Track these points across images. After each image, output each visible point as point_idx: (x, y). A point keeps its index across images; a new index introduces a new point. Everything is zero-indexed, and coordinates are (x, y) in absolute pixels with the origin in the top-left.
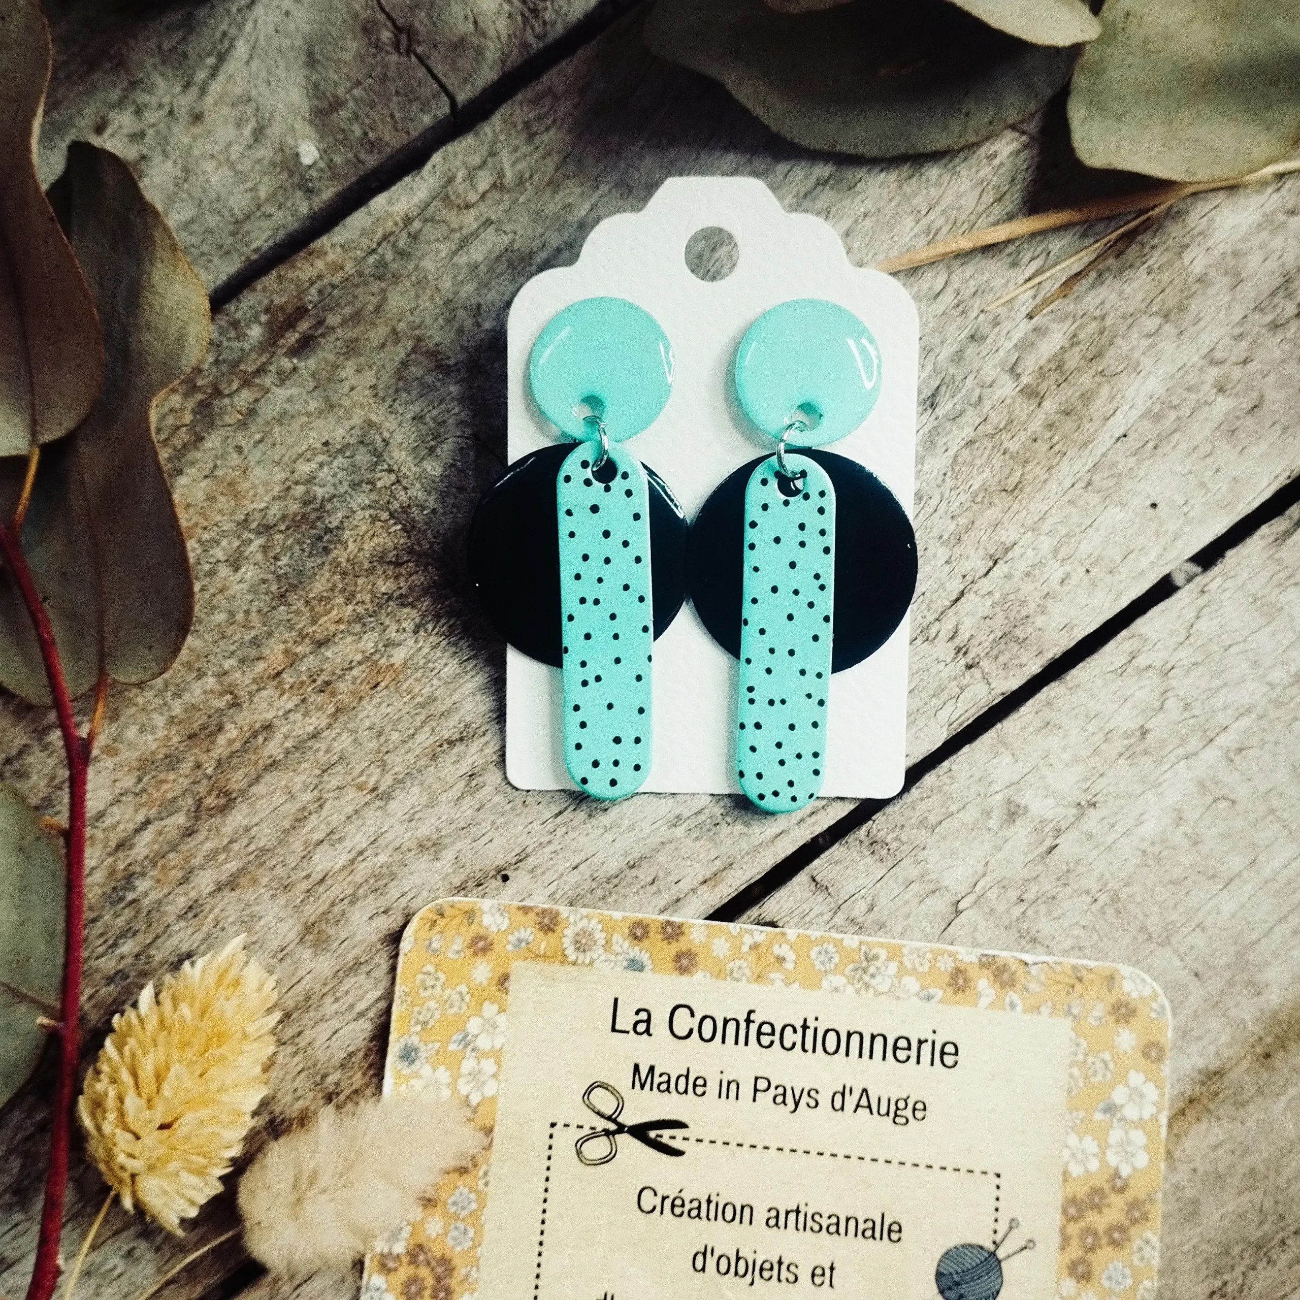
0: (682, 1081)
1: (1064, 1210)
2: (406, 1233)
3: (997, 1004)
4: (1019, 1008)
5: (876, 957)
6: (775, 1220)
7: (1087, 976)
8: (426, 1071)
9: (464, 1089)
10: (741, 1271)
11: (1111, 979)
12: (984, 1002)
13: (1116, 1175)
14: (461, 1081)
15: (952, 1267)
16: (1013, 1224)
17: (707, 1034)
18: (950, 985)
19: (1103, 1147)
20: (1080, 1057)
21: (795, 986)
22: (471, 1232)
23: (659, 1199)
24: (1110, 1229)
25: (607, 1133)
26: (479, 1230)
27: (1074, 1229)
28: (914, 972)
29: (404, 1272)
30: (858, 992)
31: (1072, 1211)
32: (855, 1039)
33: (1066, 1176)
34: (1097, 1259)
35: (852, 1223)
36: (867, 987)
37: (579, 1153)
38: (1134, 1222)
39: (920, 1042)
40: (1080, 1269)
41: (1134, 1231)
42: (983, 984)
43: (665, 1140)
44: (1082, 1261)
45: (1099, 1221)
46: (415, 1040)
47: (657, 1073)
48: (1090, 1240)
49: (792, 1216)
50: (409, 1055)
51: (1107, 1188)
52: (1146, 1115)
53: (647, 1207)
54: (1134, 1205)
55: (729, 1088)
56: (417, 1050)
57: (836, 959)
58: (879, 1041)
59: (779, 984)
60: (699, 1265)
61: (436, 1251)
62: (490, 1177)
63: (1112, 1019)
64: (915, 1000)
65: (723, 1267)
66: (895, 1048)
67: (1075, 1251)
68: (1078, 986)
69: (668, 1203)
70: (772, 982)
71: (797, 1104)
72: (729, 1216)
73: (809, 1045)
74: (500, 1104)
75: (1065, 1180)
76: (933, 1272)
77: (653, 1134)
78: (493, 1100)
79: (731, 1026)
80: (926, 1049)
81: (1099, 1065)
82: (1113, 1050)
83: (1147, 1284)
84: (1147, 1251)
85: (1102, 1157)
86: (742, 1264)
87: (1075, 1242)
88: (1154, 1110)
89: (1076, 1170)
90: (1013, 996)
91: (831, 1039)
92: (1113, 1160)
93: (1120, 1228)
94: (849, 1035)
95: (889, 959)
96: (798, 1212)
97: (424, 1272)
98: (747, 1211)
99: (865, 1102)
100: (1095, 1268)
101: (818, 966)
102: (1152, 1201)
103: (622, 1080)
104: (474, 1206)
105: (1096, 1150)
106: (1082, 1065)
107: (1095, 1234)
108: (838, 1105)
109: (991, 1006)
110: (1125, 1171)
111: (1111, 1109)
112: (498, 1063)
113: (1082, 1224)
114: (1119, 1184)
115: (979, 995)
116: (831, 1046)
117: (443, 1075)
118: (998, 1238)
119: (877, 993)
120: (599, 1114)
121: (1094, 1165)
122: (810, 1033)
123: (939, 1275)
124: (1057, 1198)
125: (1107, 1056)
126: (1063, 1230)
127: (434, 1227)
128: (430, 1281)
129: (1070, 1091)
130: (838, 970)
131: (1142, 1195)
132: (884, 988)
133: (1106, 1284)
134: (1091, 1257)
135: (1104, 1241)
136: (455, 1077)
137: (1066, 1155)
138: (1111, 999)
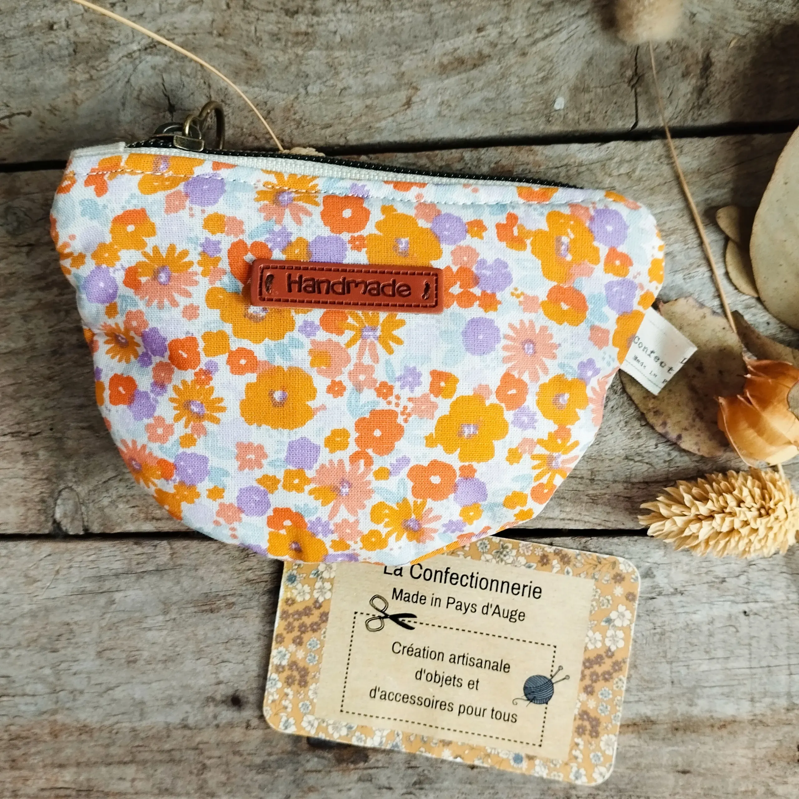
0: (415, 597)
1: (584, 663)
2: (288, 656)
3: (561, 571)
4: (571, 574)
5: (507, 547)
6: (453, 659)
7: (603, 562)
8: (299, 586)
9: (316, 595)
10: (437, 680)
11: (614, 564)
12: (555, 570)
13: (609, 650)
14: (315, 592)
15: (531, 685)
16: (560, 668)
17: (428, 577)
18: (539, 562)
19: (604, 637)
20: (597, 597)
21: (469, 558)
22: (317, 658)
23: (401, 648)
24: (604, 674)
25: (380, 618)
26: (321, 656)
27: (587, 672)
28: (524, 555)
29: (287, 673)
30: (498, 562)
31: (587, 664)
32: (495, 583)
33: (586, 649)
34: (597, 686)
35: (488, 663)
36: (502, 560)
37: (367, 626)
38: (616, 671)
39: (525, 586)
40: (589, 689)
41: (614, 675)
42: (555, 562)
43: (406, 622)
44: (590, 686)
45: (599, 669)
46: (295, 572)
47: (404, 592)
48: (594, 677)
49: (461, 659)
50: (292, 579)
51: (604, 655)
52: (625, 625)
53: (396, 650)
54: (616, 664)
55: (436, 601)
56: (295, 577)
57: (488, 547)
58: (505, 585)
59: (461, 557)
60: (418, 676)
61: (301, 665)
62: (326, 634)
63: (613, 581)
64: (523, 567)
65: (429, 678)
66: (513, 588)
67: (587, 682)
68: (599, 566)
69: (406, 650)
70: (459, 555)
71: (466, 610)
72: (433, 656)
73: (473, 585)
74: (332, 602)
75: (585, 650)
76: (523, 686)
77: (401, 619)
78: (329, 600)
79: (439, 574)
80: (527, 589)
81: (605, 601)
82: (612, 595)
83: (619, 698)
84: (620, 684)
85: (603, 642)
86: (437, 678)
87: (588, 678)
88: (628, 623)
89: (591, 647)
90: (569, 568)
91: (484, 582)
92: (608, 643)
93: (609, 673)
94: (492, 581)
95: (513, 548)
96: (464, 657)
97: (295, 673)
98: (441, 655)
99: (497, 611)
100: (596, 689)
101: (480, 549)
102: (625, 662)
103: (388, 595)
104: (319, 646)
105: (601, 639)
106: (597, 601)
107: (597, 675)
108: (485, 611)
109: (557, 572)
110: (613, 648)
111: (609, 621)
112: (332, 584)
113: (591, 670)
114: (610, 654)
115: (553, 567)
116: (484, 585)
117: (307, 588)
118: (553, 674)
119: (506, 564)
120: (377, 609)
121: (599, 645)
122: (474, 579)
123: (525, 688)
124: (581, 659)
125: (609, 598)
126: (582, 672)
127: (300, 654)
128: (298, 677)
129: (591, 612)
130: (489, 552)
131: (620, 660)
132: (510, 561)
133: (600, 697)
134: (594, 684)
135: (601, 678)
136: (312, 590)
137: (587, 640)
138: (613, 572)
